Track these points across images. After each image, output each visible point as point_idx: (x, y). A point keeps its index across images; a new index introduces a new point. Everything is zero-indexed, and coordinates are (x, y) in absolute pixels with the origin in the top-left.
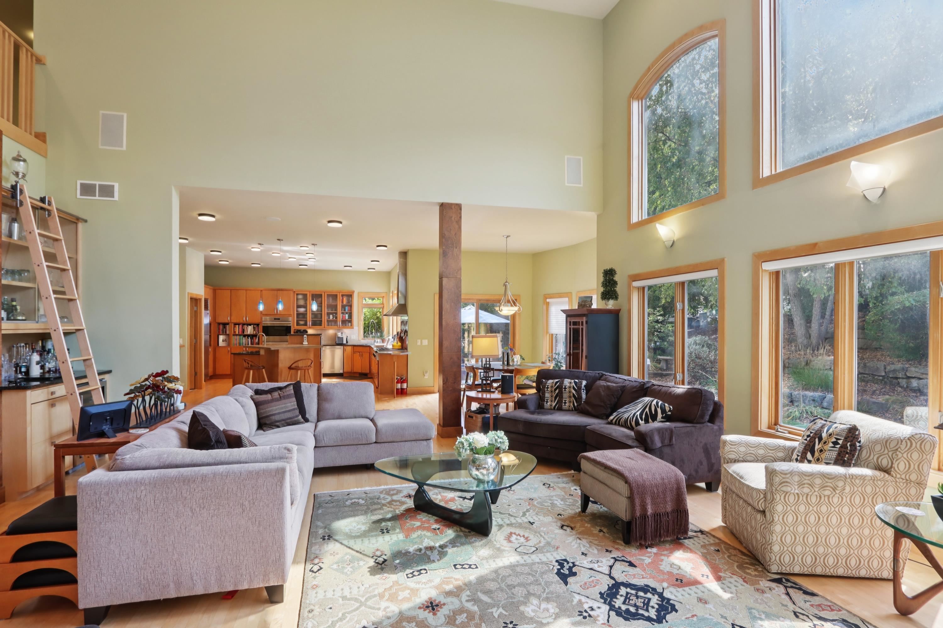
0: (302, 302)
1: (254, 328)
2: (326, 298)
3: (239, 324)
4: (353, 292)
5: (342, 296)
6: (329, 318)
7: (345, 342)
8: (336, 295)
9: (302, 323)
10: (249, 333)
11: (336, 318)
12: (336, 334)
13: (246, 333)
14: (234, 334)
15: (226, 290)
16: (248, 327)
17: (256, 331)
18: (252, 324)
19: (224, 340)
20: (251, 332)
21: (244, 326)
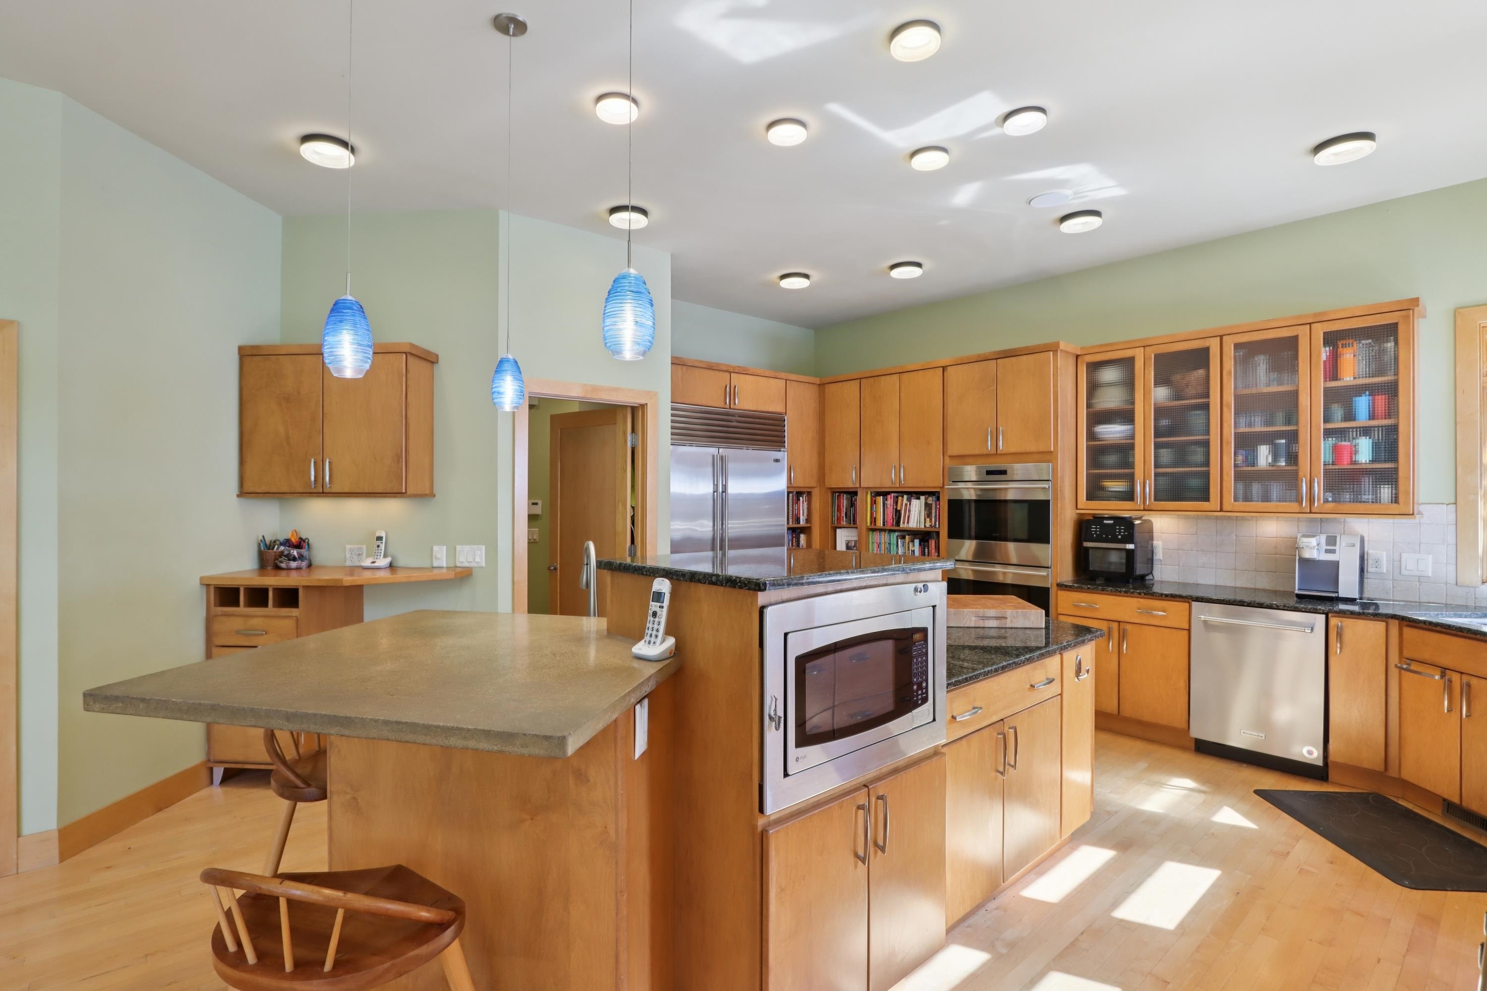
0: (1111, 399)
1: (928, 506)
2: (1229, 365)
3: (885, 494)
4: (1410, 306)
5: (1332, 339)
6: (1252, 459)
7: (1347, 586)
8: (1292, 343)
10: (913, 524)
11: (1293, 458)
12: (1294, 547)
13: (904, 523)
14: (873, 527)
15: (849, 382)
16: (910, 504)
17: (933, 520)
18: (923, 493)
19: (853, 545)
20: (919, 522)
21: (900, 498)
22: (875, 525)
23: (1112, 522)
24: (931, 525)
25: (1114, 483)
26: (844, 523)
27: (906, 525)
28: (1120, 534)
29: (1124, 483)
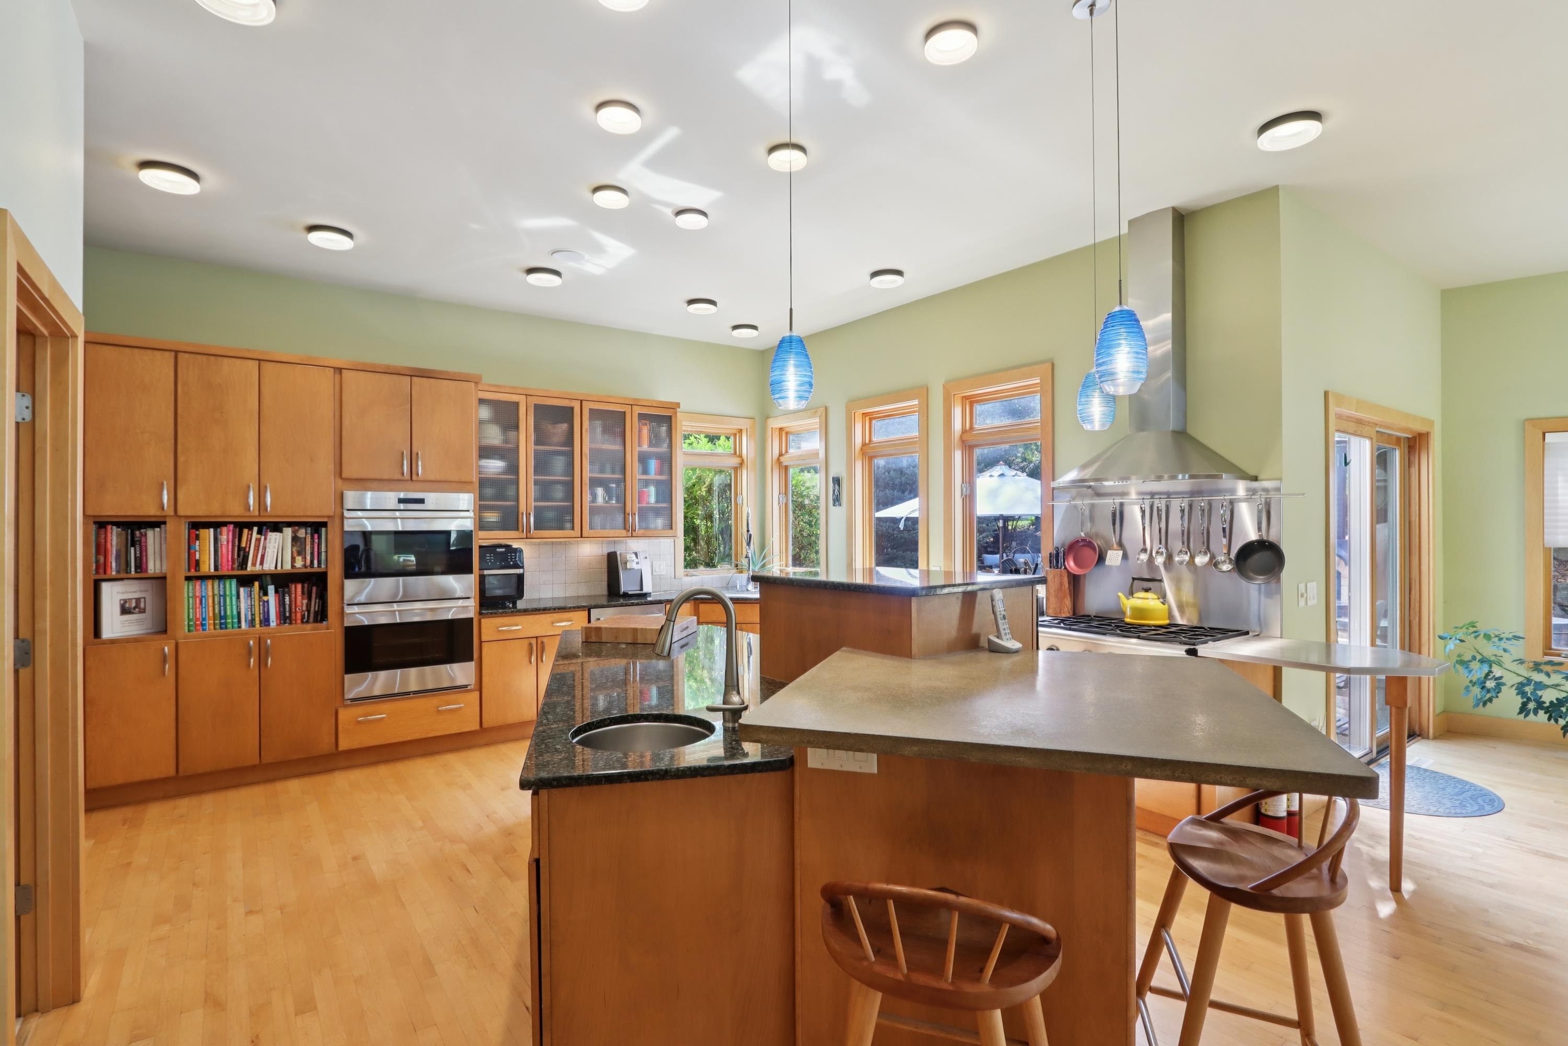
1: (297, 540)
2: (586, 423)
3: (217, 525)
5: (642, 418)
6: (594, 496)
8: (622, 416)
9: (492, 517)
10: (269, 566)
13: (254, 564)
14: (193, 573)
15: (149, 352)
16: (265, 539)
17: (308, 558)
18: (289, 524)
19: (134, 605)
20: (279, 560)
21: (246, 531)
22: (199, 570)
23: (504, 550)
24: (305, 566)
25: (492, 514)
26: (114, 573)
27: (258, 567)
28: (512, 561)
29: (495, 514)
